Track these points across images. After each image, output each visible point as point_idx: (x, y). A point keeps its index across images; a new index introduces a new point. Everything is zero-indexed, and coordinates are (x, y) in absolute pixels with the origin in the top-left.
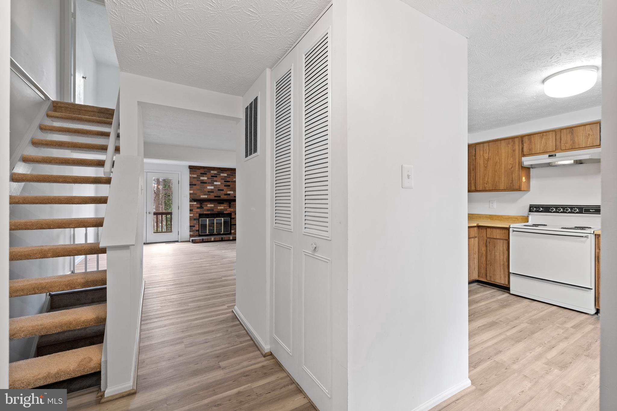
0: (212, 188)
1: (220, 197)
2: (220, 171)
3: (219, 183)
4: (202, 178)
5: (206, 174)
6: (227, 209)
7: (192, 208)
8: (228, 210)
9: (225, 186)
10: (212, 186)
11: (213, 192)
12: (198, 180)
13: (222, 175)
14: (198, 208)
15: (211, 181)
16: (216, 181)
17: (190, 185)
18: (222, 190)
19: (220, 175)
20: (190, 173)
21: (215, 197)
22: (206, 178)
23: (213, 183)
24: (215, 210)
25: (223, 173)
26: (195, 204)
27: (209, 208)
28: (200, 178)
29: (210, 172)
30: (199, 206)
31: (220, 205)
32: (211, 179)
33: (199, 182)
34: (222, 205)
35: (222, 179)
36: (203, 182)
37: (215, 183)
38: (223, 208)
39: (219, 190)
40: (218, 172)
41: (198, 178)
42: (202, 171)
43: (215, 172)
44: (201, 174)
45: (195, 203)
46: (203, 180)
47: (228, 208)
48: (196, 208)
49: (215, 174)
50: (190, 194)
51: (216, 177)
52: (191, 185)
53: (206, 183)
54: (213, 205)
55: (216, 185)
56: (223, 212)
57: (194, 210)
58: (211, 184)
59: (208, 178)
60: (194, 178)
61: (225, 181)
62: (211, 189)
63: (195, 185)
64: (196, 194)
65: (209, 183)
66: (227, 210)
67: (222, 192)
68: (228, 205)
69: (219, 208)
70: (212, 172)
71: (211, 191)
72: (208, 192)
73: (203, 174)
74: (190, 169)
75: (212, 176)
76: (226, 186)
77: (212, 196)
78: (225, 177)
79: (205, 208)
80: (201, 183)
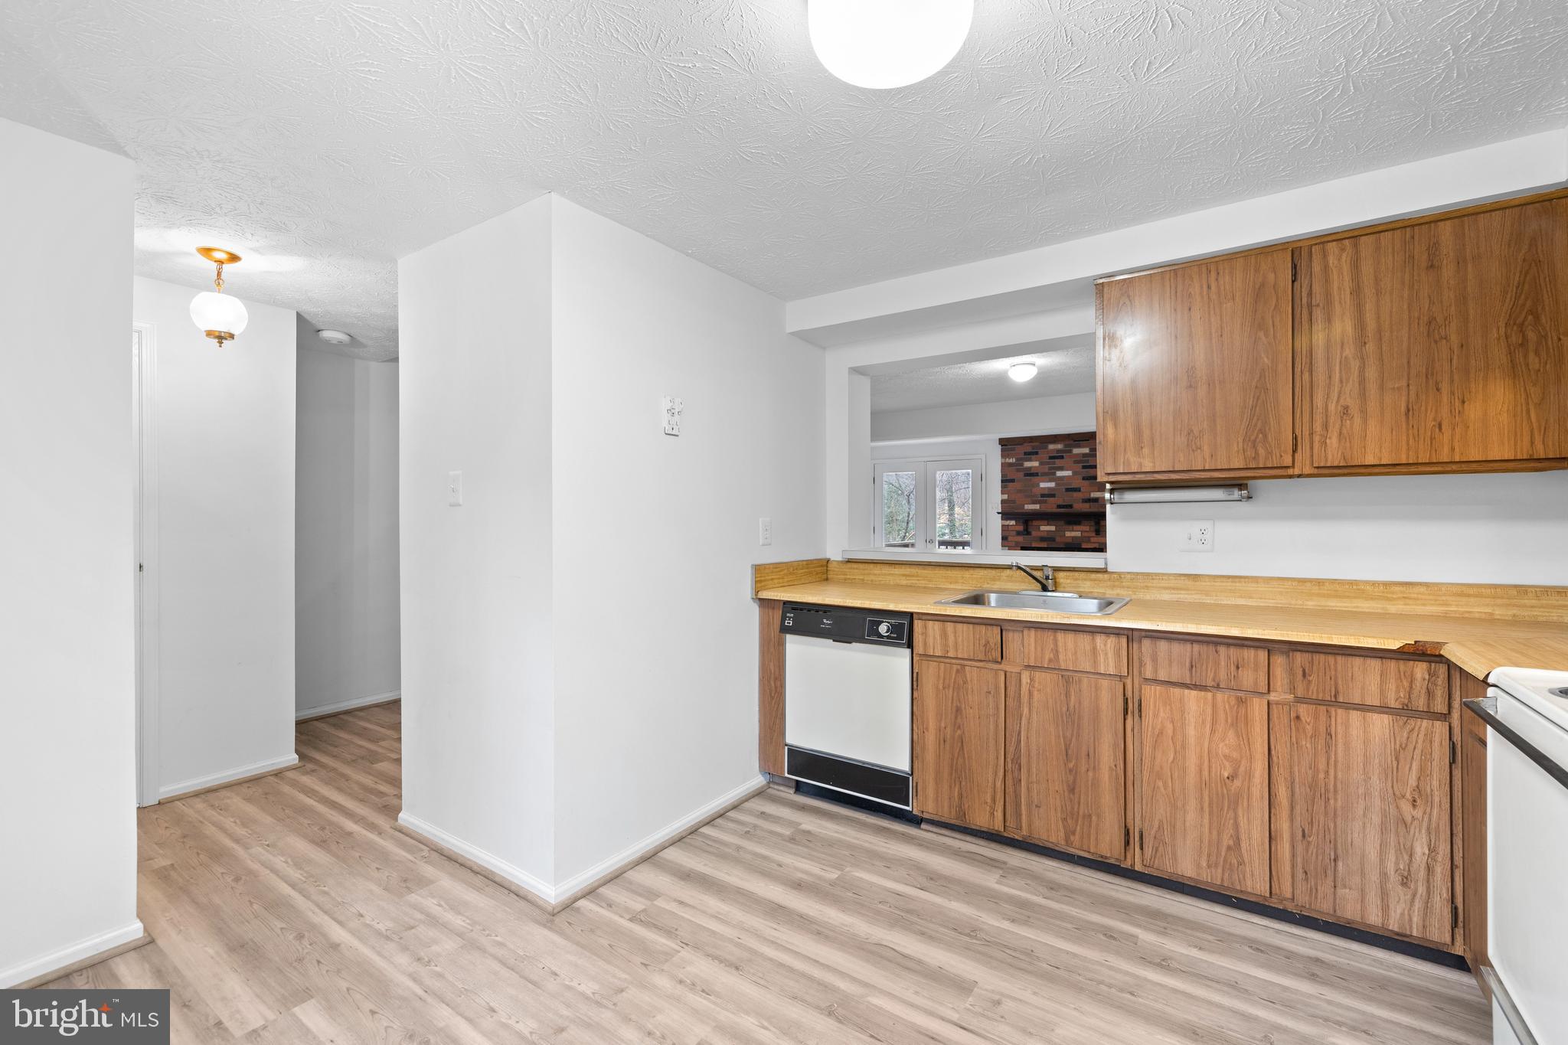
0: (1052, 485)
1: (1071, 506)
2: (1072, 442)
3: (1068, 473)
4: (1027, 464)
5: (1037, 453)
6: (1089, 537)
7: (1007, 534)
8: (1092, 540)
9: (1084, 479)
10: (1050, 481)
11: (1053, 496)
12: (1018, 470)
13: (1076, 451)
14: (1019, 533)
15: (1050, 469)
16: (1061, 469)
17: (1002, 481)
18: (1078, 490)
19: (1070, 451)
20: (1003, 456)
21: (1059, 506)
22: (1036, 464)
23: (1055, 474)
24: (1058, 539)
25: (1079, 446)
26: (1013, 525)
27: (1045, 535)
28: (1022, 465)
29: (1046, 448)
30: (1021, 528)
31: (1071, 527)
32: (1048, 463)
33: (1022, 474)
34: (1075, 527)
35: (1076, 462)
36: (1031, 474)
37: (1059, 474)
38: (1078, 534)
39: (1068, 490)
40: (1066, 446)
41: (1018, 464)
42: (1028, 448)
43: (1060, 446)
44: (1025, 454)
45: (1013, 522)
46: (1030, 468)
47: (1094, 534)
48: (1014, 533)
49: (1058, 451)
50: (1003, 502)
51: (1062, 457)
52: (1005, 481)
53: (1036, 474)
54: (1053, 528)
55: (1062, 478)
56: (1080, 544)
57: (1010, 538)
58: (1050, 475)
59: (1041, 464)
60: (1010, 465)
61: (1084, 467)
62: (1049, 489)
63: (1013, 481)
64: (1014, 502)
65: (1044, 474)
66: (1089, 541)
67: (1075, 494)
68: (1093, 529)
69: (1068, 534)
70: (1051, 447)
71: (1050, 494)
72: (1043, 496)
73: (1029, 455)
74: (1002, 446)
75: (1051, 458)
76: (1087, 479)
77: (1051, 506)
78: (1085, 455)
79: (1034, 533)
80: (1027, 475)
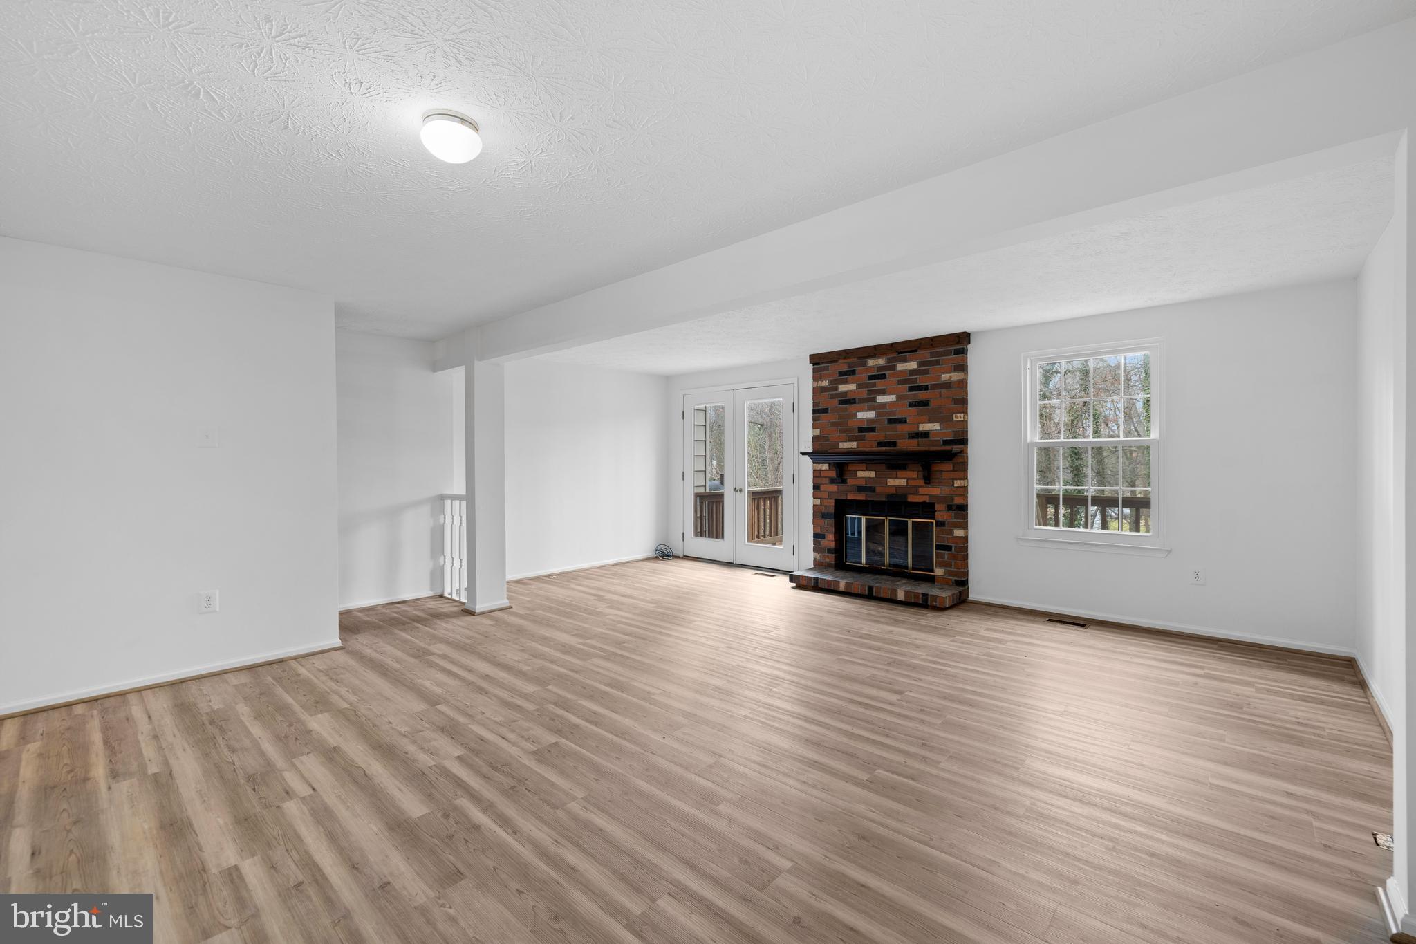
0: (871, 415)
1: (894, 444)
2: (895, 355)
3: (890, 398)
4: (843, 388)
5: (853, 372)
6: (917, 487)
7: (819, 481)
8: (921, 491)
9: (911, 405)
10: (870, 409)
11: (872, 430)
12: (832, 397)
13: (901, 367)
14: (832, 481)
15: (870, 392)
16: (883, 392)
17: (814, 412)
18: (902, 421)
19: (894, 368)
20: (815, 378)
21: (880, 444)
22: (852, 387)
23: (874, 399)
24: (879, 490)
25: (904, 360)
26: (826, 470)
27: (863, 483)
28: (836, 389)
29: (865, 364)
30: (833, 474)
31: (894, 473)
32: (867, 386)
33: (836, 401)
34: (900, 473)
35: (901, 382)
36: (846, 400)
37: (881, 399)
38: (903, 482)
39: (891, 421)
40: (889, 360)
41: (833, 388)
42: (843, 365)
43: (881, 361)
44: (841, 374)
45: (826, 467)
46: (845, 393)
47: (922, 483)
48: (827, 481)
49: (880, 368)
50: (815, 439)
51: (884, 376)
52: (818, 411)
53: (852, 401)
54: (872, 474)
55: (883, 405)
56: (905, 497)
57: (823, 487)
58: (869, 402)
59: (859, 386)
60: (823, 389)
61: (911, 389)
62: (869, 420)
63: (825, 411)
64: (826, 439)
65: (863, 401)
66: (916, 493)
67: (899, 426)
68: (921, 474)
69: (891, 482)
70: (871, 363)
71: (869, 428)
72: (861, 430)
73: (845, 375)
74: (814, 365)
75: (871, 378)
76: (915, 406)
77: (870, 443)
78: (912, 372)
79: (850, 481)
80: (842, 402)
